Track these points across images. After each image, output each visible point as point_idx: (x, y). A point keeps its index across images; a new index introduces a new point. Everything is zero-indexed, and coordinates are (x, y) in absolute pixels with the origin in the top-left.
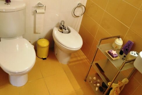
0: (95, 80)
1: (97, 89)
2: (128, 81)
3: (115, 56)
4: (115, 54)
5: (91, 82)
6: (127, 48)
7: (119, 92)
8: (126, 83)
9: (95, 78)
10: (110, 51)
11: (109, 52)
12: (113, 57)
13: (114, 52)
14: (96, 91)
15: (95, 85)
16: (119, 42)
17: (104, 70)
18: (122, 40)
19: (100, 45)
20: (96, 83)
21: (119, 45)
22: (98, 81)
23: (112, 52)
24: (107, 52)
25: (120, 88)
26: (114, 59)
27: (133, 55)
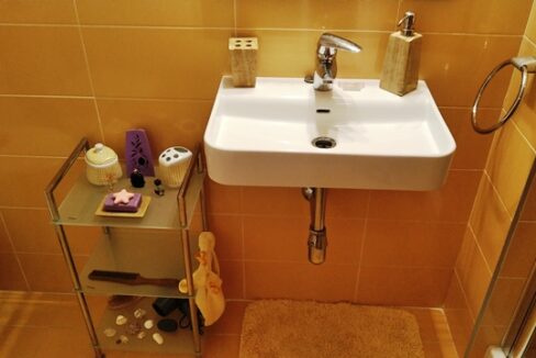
0: (128, 323)
1: (157, 338)
3: (135, 204)
4: (131, 199)
5: (124, 339)
6: (139, 155)
8: (213, 244)
12: (133, 210)
13: (123, 196)
14: (162, 345)
16: (104, 158)
21: (112, 167)
22: (138, 314)
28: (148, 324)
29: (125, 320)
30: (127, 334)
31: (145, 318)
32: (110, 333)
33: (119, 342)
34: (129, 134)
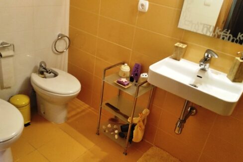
0: (110, 128)
1: (116, 137)
2: (148, 111)
3: (126, 83)
4: (126, 82)
5: (107, 131)
6: (136, 72)
7: (143, 127)
8: (148, 114)
9: (109, 125)
10: (119, 80)
11: (118, 82)
12: (125, 85)
13: (124, 80)
14: (116, 139)
15: (112, 133)
16: (126, 68)
17: (118, 108)
18: (128, 65)
19: (105, 78)
20: (113, 131)
21: (127, 72)
22: (115, 127)
23: (121, 80)
24: (115, 82)
25: (143, 121)
26: (126, 87)
27: (144, 76)
28: (116, 131)
29: (110, 127)
30: (108, 130)
31: (116, 129)
32: (104, 127)
33: (105, 131)
34: (136, 64)
